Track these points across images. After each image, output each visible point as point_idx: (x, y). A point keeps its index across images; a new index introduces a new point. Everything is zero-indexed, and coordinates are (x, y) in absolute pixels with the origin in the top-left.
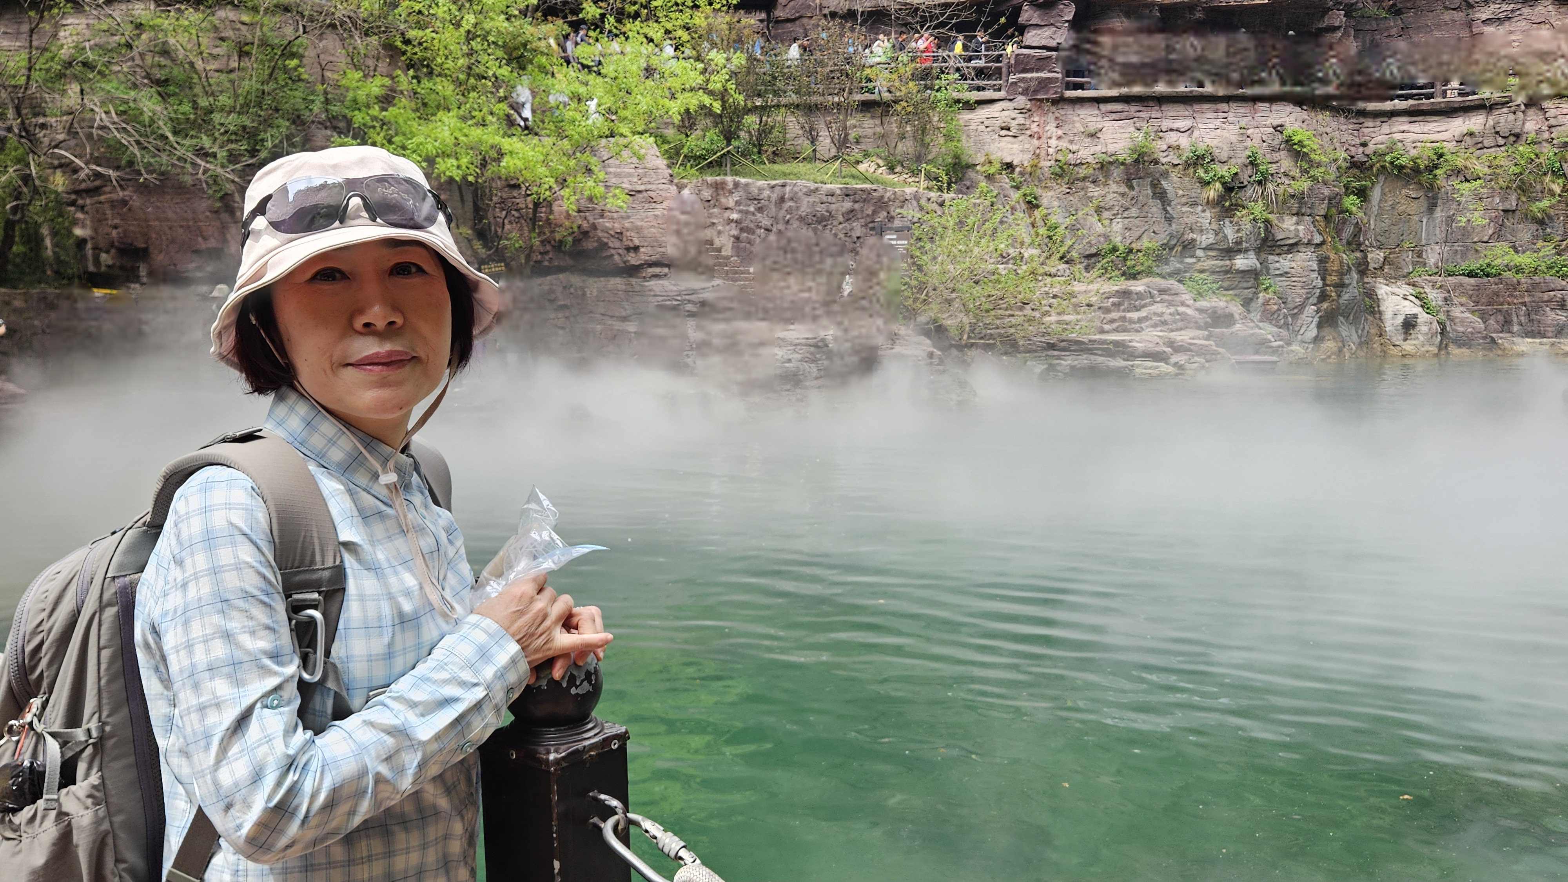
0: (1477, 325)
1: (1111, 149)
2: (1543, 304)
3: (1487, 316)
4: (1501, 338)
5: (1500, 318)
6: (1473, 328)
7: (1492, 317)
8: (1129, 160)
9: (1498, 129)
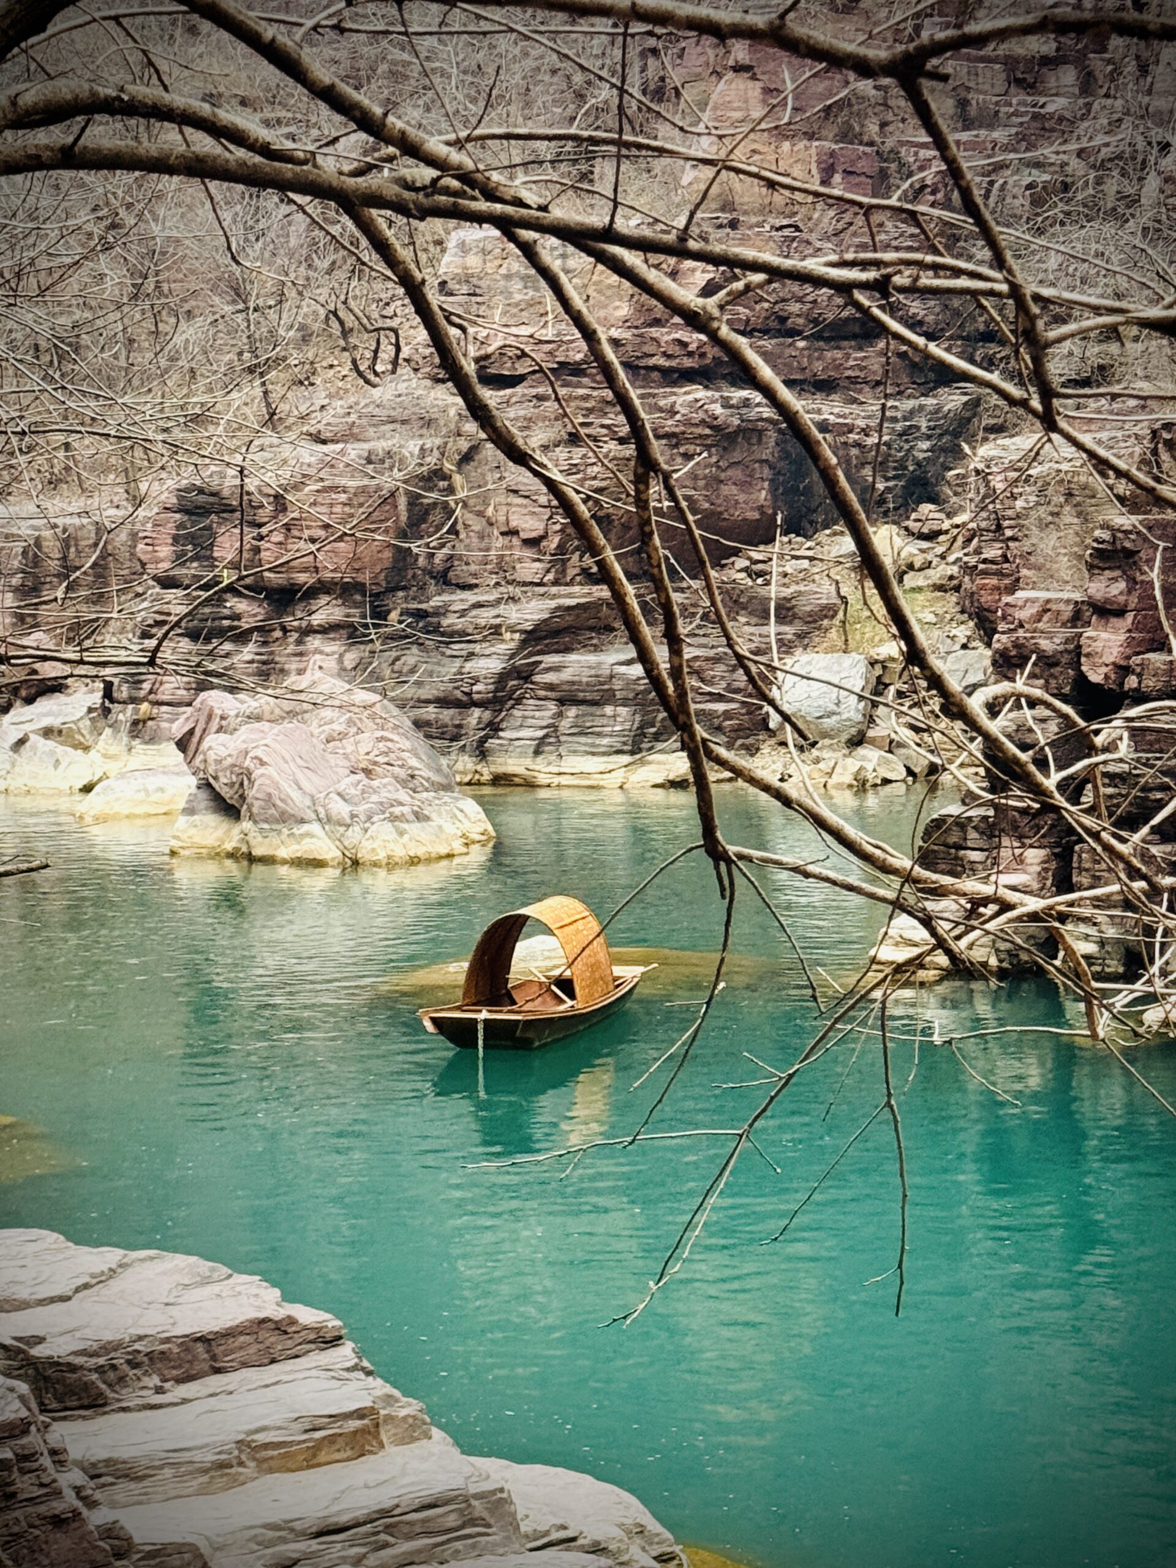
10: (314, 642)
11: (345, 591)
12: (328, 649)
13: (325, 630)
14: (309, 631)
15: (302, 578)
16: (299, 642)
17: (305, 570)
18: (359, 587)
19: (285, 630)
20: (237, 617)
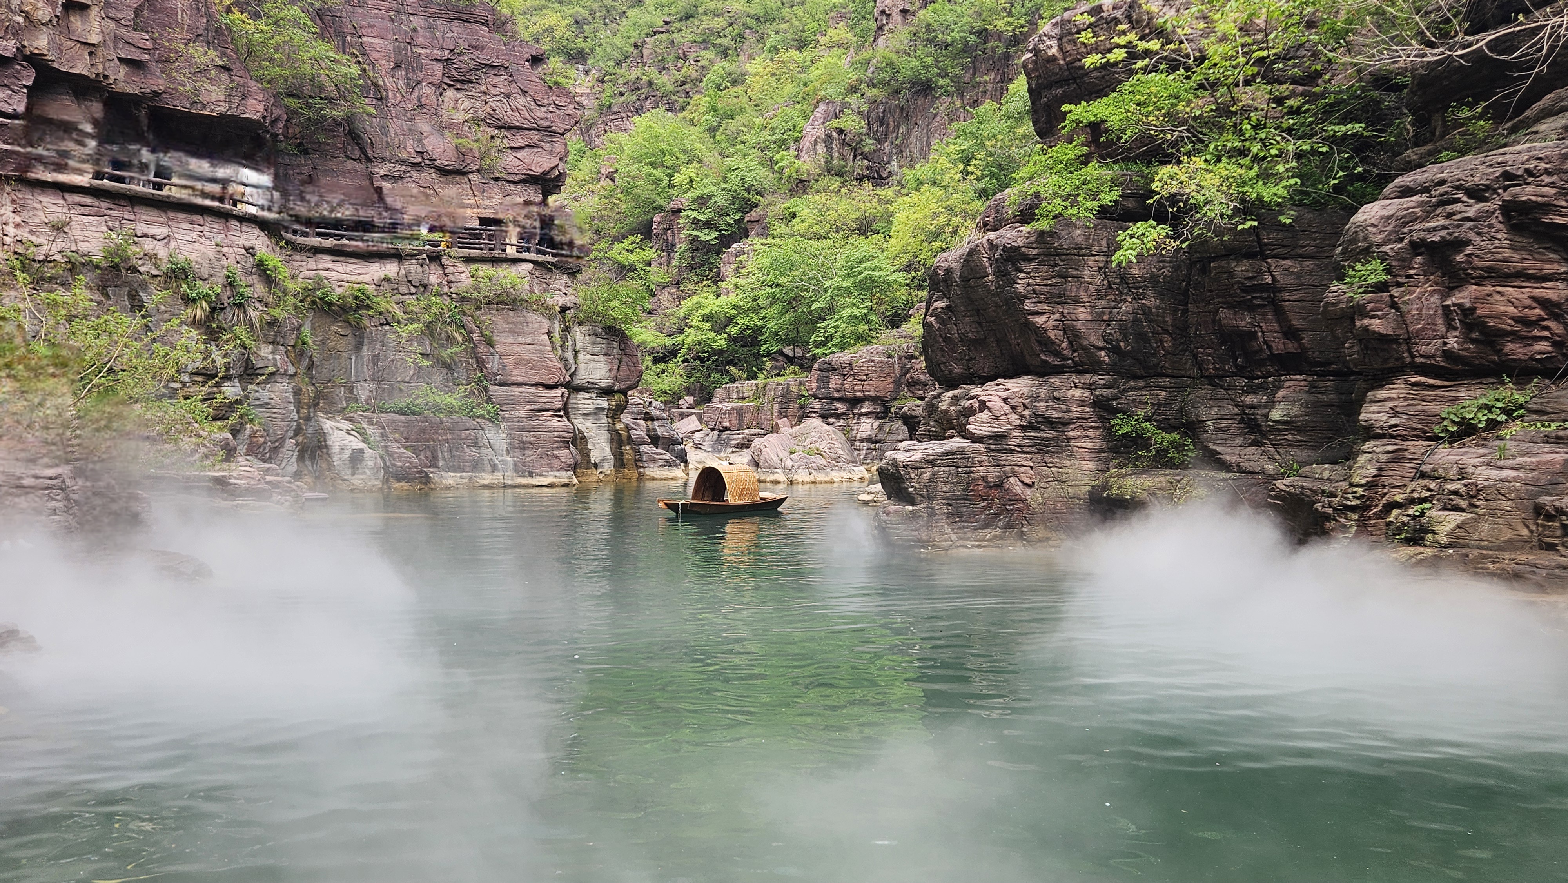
0: (413, 460)
1: (83, 247)
2: (461, 442)
3: (417, 451)
4: (432, 473)
5: (429, 453)
6: (410, 463)
7: (422, 453)
8: (104, 264)
9: (410, 278)
10: (863, 419)
11: (874, 399)
12: (868, 421)
13: (867, 414)
14: (861, 415)
15: (858, 394)
16: (858, 419)
17: (859, 391)
18: (879, 398)
19: (853, 414)
20: (836, 409)
